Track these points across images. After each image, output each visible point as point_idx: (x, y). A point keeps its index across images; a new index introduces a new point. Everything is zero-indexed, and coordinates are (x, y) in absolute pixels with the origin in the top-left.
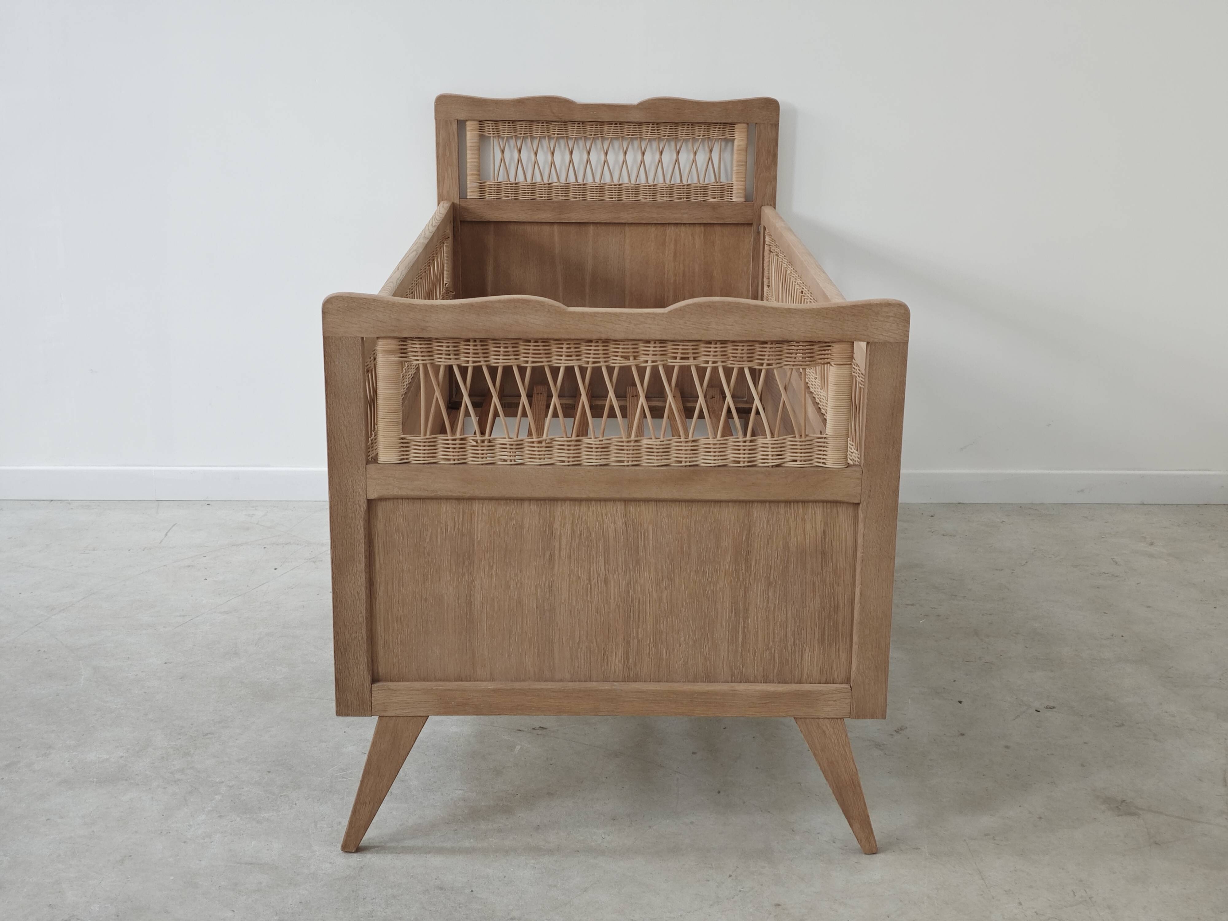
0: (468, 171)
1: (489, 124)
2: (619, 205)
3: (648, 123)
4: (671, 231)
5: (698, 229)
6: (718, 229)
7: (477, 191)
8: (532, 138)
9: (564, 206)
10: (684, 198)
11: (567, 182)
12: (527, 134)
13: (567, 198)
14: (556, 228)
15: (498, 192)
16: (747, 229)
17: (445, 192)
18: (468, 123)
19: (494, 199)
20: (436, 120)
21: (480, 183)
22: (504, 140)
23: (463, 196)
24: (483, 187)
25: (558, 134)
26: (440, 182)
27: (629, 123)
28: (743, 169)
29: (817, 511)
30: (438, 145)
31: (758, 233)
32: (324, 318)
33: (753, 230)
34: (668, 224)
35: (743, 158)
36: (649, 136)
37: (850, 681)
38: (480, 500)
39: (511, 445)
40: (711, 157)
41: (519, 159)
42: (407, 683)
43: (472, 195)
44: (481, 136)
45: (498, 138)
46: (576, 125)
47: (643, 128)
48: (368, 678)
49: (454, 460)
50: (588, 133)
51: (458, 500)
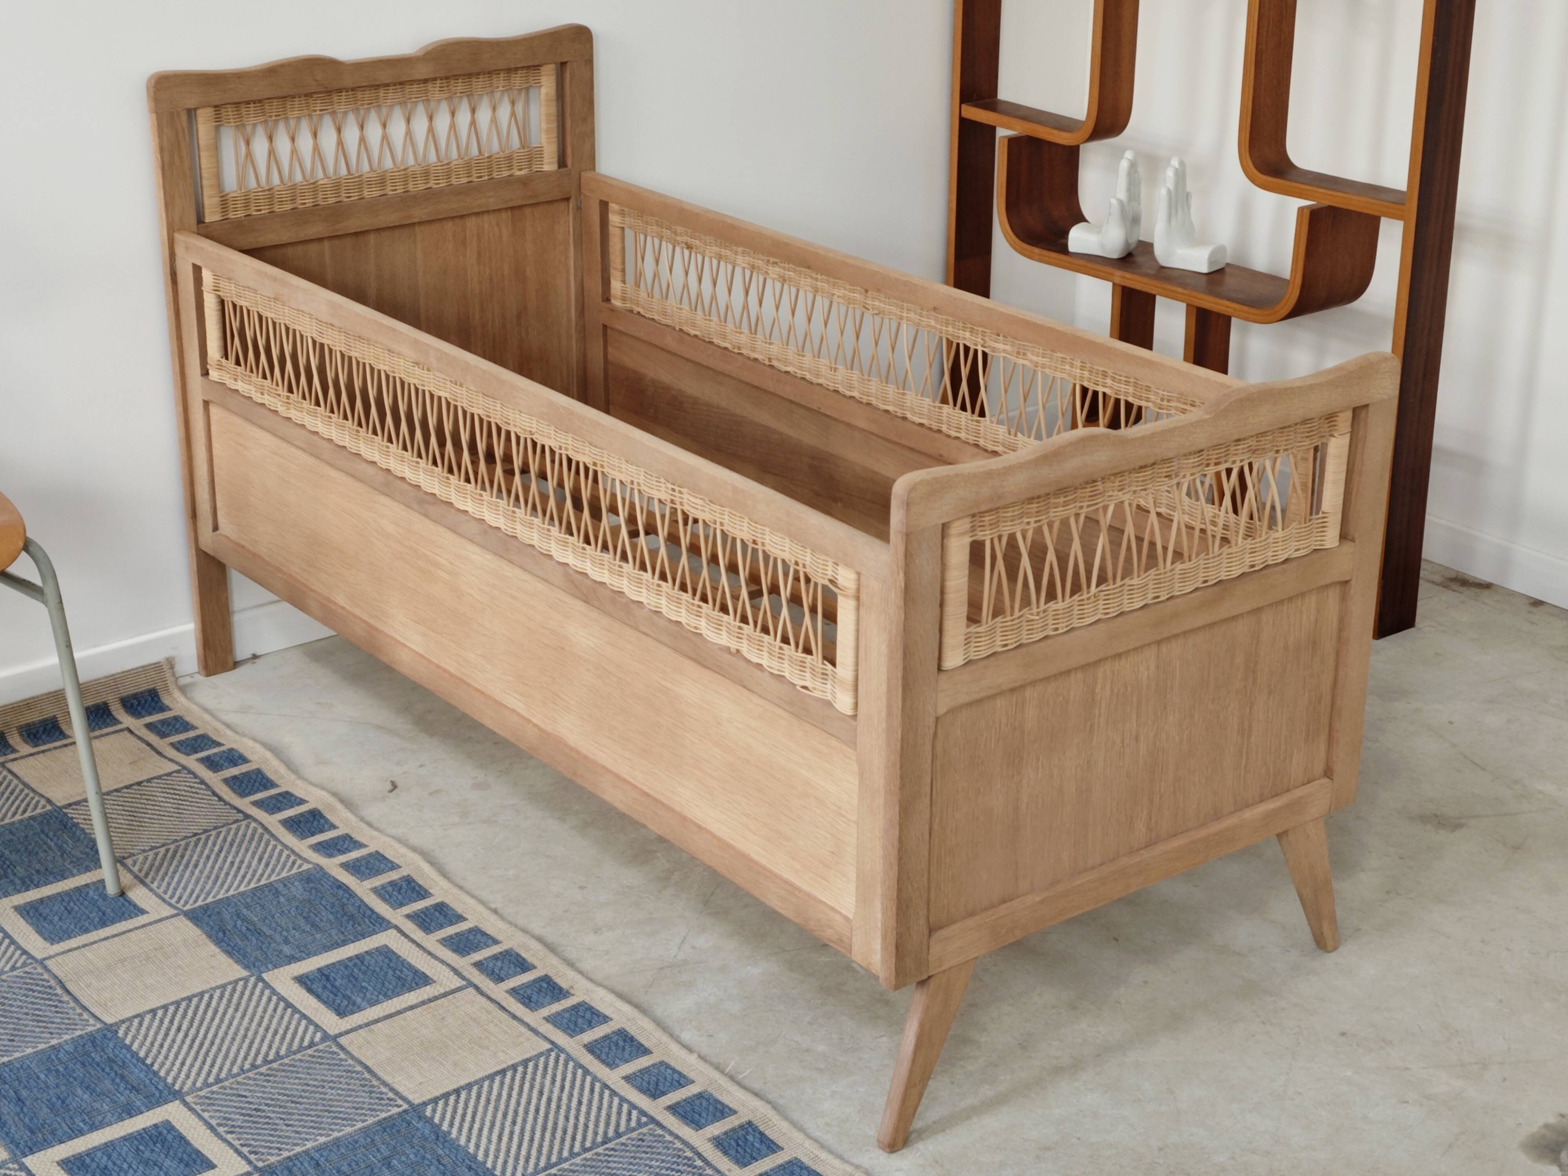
0: (205, 183)
1: (227, 108)
2: (408, 199)
3: (435, 79)
4: (471, 223)
5: (504, 215)
6: (527, 211)
7: (219, 209)
8: (286, 119)
9: (337, 211)
10: (484, 176)
11: (337, 177)
12: (279, 115)
13: (338, 199)
14: (326, 244)
15: (247, 206)
16: (562, 206)
18: (199, 112)
19: (240, 217)
20: (156, 113)
21: (221, 197)
22: (249, 129)
23: (200, 221)
24: (224, 202)
25: (321, 110)
26: (169, 203)
27: (412, 82)
28: (554, 125)
29: (1312, 599)
30: (162, 150)
31: (579, 209)
32: (908, 511)
33: (571, 205)
34: (469, 215)
35: (553, 110)
36: (437, 96)
37: (1328, 773)
38: (1033, 683)
39: (1063, 609)
40: (513, 114)
41: (272, 153)
42: (959, 925)
43: (212, 216)
44: (217, 128)
45: (241, 127)
46: (344, 94)
47: (430, 86)
48: (926, 932)
49: (1012, 644)
50: (360, 103)
51: (1012, 690)
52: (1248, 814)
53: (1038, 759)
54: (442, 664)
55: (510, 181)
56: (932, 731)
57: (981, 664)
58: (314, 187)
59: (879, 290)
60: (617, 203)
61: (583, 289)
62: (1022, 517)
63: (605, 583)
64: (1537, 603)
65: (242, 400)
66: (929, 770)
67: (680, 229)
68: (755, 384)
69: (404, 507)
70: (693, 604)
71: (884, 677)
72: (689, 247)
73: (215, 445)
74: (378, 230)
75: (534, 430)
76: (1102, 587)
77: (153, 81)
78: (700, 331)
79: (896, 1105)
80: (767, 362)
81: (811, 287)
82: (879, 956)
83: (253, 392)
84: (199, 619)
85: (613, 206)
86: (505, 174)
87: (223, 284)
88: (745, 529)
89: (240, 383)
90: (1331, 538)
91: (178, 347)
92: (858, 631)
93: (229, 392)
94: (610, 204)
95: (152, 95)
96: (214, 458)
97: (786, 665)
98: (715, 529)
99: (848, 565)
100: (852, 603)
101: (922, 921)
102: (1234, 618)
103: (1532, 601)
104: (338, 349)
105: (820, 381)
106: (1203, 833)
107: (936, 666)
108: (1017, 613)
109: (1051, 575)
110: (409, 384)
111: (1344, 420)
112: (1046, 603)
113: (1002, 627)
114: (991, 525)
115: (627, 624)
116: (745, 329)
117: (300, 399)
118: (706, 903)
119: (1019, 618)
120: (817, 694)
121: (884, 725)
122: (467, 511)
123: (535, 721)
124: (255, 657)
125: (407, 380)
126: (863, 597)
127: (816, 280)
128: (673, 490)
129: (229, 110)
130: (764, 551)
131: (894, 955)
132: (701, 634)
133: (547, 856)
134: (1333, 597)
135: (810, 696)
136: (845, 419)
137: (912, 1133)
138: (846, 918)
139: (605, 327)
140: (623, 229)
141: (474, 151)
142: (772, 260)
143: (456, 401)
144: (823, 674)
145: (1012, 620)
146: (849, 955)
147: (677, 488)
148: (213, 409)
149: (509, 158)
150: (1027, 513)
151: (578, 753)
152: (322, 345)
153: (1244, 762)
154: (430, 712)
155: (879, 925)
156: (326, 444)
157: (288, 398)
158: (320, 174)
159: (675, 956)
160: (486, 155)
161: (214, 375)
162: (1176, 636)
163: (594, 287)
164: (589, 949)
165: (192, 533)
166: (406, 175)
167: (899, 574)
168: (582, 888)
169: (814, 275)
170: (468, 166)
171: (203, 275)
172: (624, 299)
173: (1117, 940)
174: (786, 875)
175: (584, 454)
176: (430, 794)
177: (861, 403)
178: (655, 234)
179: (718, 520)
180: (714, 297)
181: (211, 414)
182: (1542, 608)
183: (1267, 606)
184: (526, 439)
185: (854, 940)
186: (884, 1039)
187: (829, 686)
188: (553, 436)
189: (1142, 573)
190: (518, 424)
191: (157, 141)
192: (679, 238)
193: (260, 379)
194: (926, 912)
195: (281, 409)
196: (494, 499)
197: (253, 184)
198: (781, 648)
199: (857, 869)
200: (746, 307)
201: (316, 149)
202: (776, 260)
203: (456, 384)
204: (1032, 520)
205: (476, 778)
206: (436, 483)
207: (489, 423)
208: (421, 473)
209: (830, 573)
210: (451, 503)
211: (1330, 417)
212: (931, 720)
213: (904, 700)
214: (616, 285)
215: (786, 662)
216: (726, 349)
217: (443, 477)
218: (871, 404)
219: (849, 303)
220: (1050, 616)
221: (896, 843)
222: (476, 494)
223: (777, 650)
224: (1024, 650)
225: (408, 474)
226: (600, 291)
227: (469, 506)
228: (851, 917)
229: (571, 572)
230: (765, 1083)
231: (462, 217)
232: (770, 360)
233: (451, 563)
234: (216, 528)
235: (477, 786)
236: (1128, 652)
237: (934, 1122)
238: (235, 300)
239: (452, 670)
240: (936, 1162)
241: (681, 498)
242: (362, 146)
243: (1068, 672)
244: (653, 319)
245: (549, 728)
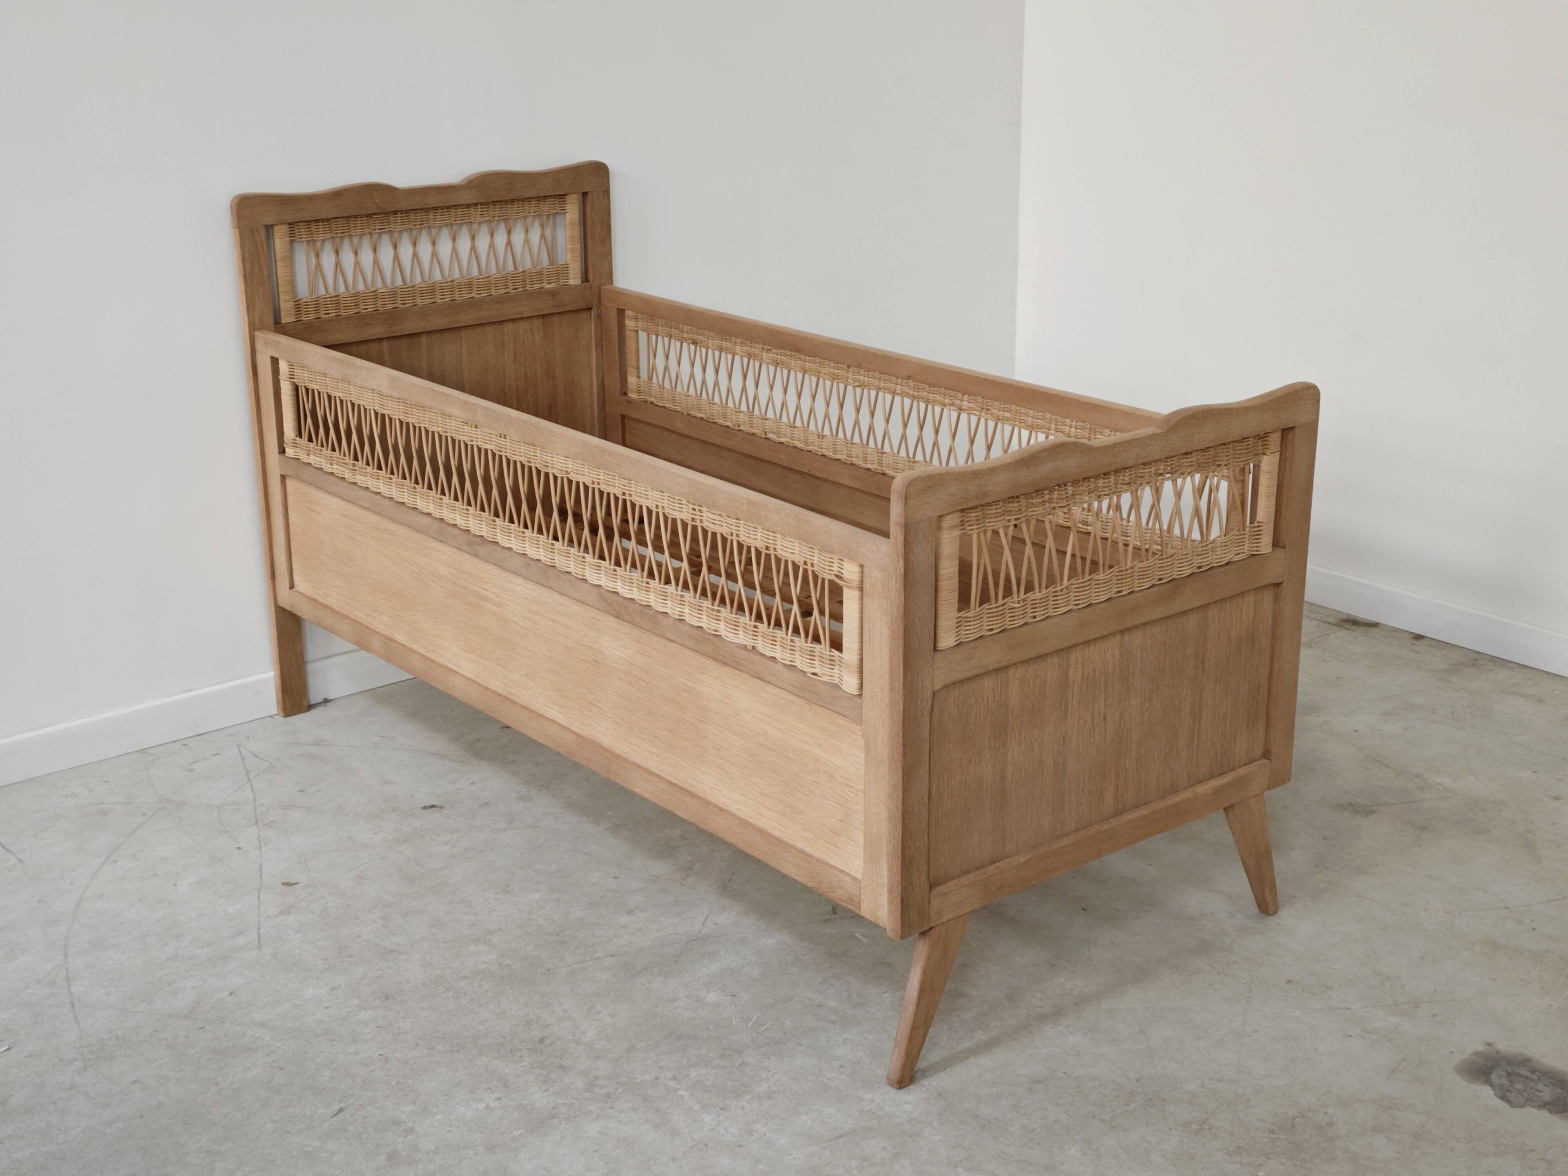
0: (281, 289)
1: (299, 226)
2: (454, 307)
3: (476, 204)
4: (509, 328)
5: (537, 323)
6: (556, 319)
7: (293, 312)
8: (351, 236)
9: (394, 316)
10: (519, 288)
11: (394, 286)
12: (344, 233)
13: (394, 306)
14: (385, 344)
15: (317, 310)
16: (585, 315)
17: (257, 320)
18: (276, 228)
19: (312, 319)
20: (239, 228)
21: (295, 302)
22: (319, 244)
23: (277, 321)
24: (298, 306)
25: (379, 229)
26: (250, 307)
27: (456, 206)
28: (578, 246)
29: (1250, 599)
30: (244, 260)
31: (599, 317)
32: (906, 504)
33: (593, 314)
34: (507, 321)
35: (577, 232)
36: (479, 219)
37: (1266, 754)
38: (1015, 665)
39: (1040, 599)
40: (543, 236)
41: (338, 265)
42: (955, 881)
43: (287, 318)
44: (292, 242)
45: (311, 242)
46: (399, 215)
47: (472, 210)
48: (927, 887)
49: (997, 628)
50: (413, 223)
51: (998, 670)
52: (1200, 789)
53: (1020, 734)
54: (491, 686)
55: (541, 292)
56: (929, 704)
57: (971, 645)
58: (375, 294)
59: (859, 366)
60: (632, 310)
61: (604, 386)
62: (1004, 515)
63: (634, 599)
64: (1418, 637)
65: (314, 470)
66: (928, 739)
67: (685, 328)
68: (753, 455)
69: (455, 550)
70: (713, 610)
71: (886, 656)
72: (695, 343)
73: (292, 514)
74: (429, 333)
75: (569, 470)
76: (1073, 581)
77: (236, 201)
78: (705, 414)
79: (903, 1046)
80: (763, 435)
81: (801, 368)
82: (886, 910)
83: (324, 464)
84: (278, 667)
85: (629, 313)
86: (537, 286)
87: (297, 372)
88: (759, 538)
89: (312, 457)
90: (1265, 545)
91: (259, 430)
92: (862, 618)
93: (303, 466)
94: (626, 311)
95: (235, 212)
96: (290, 524)
97: (797, 656)
98: (732, 541)
99: (852, 559)
100: (856, 594)
101: (923, 877)
102: (1185, 613)
103: (1414, 636)
104: (397, 417)
105: (810, 448)
106: (1163, 804)
107: (932, 647)
108: (1001, 602)
109: (1029, 568)
110: (459, 441)
111: (1275, 439)
112: (1025, 593)
113: (988, 613)
114: (977, 520)
115: (654, 633)
116: (744, 408)
117: (364, 465)
118: (725, 887)
119: (1003, 605)
120: (825, 679)
121: (887, 700)
122: (511, 548)
123: (572, 728)
124: (326, 701)
125: (457, 438)
126: (866, 586)
127: (805, 361)
128: (694, 509)
129: (302, 227)
130: (776, 556)
131: (900, 908)
132: (720, 636)
133: (584, 853)
134: (1268, 595)
135: (818, 680)
136: (831, 479)
137: (917, 1071)
138: (855, 879)
139: (623, 417)
140: (637, 331)
141: (510, 268)
142: (765, 347)
143: (501, 452)
144: (831, 660)
145: (997, 607)
146: (857, 911)
147: (697, 508)
148: (289, 483)
149: (540, 273)
150: (1008, 511)
151: (612, 753)
152: (383, 416)
153: (1195, 742)
154: (478, 740)
155: (886, 881)
156: (387, 502)
157: (354, 465)
158: (379, 284)
159: (700, 931)
160: (521, 270)
161: (290, 452)
162: (1137, 627)
163: (613, 383)
164: (624, 927)
165: (272, 592)
166: (452, 286)
167: (899, 561)
168: (615, 878)
169: (802, 356)
170: (505, 279)
171: (280, 366)
172: (639, 392)
173: (1085, 910)
174: (800, 844)
175: (615, 486)
176: (481, 806)
177: (846, 464)
178: (664, 334)
179: (735, 532)
180: (716, 384)
181: (287, 487)
182: (1423, 641)
183: (1212, 603)
184: (562, 478)
185: (863, 897)
186: (888, 995)
187: (836, 671)
188: (586, 473)
189: (1107, 569)
190: (555, 466)
191: (240, 252)
192: (685, 335)
193: (329, 452)
194: (926, 868)
195: (348, 475)
196: (535, 535)
197: (322, 292)
198: (792, 641)
199: (865, 833)
200: (744, 389)
201: (376, 263)
202: (769, 348)
203: (500, 437)
204: (1012, 518)
205: (520, 792)
206: (484, 526)
207: (530, 468)
208: (471, 519)
209: (835, 569)
210: (497, 543)
211: (1263, 437)
212: (928, 695)
213: (905, 677)
214: (632, 380)
215: (797, 653)
216: (728, 427)
217: (490, 520)
218: (854, 464)
219: (834, 379)
220: (1029, 605)
221: (900, 805)
222: (519, 532)
223: (789, 643)
224: (1008, 633)
225: (460, 521)
226: (619, 387)
227: (514, 543)
228: (859, 877)
229: (603, 591)
230: (785, 1033)
231: (500, 322)
232: (766, 433)
233: (498, 596)
234: (292, 586)
235: (521, 798)
236: (1095, 640)
237: (936, 1062)
238: (307, 384)
239: (499, 690)
240: (940, 1095)
241: (700, 516)
242: (415, 261)
243: (1045, 656)
244: (664, 407)
245: (586, 733)
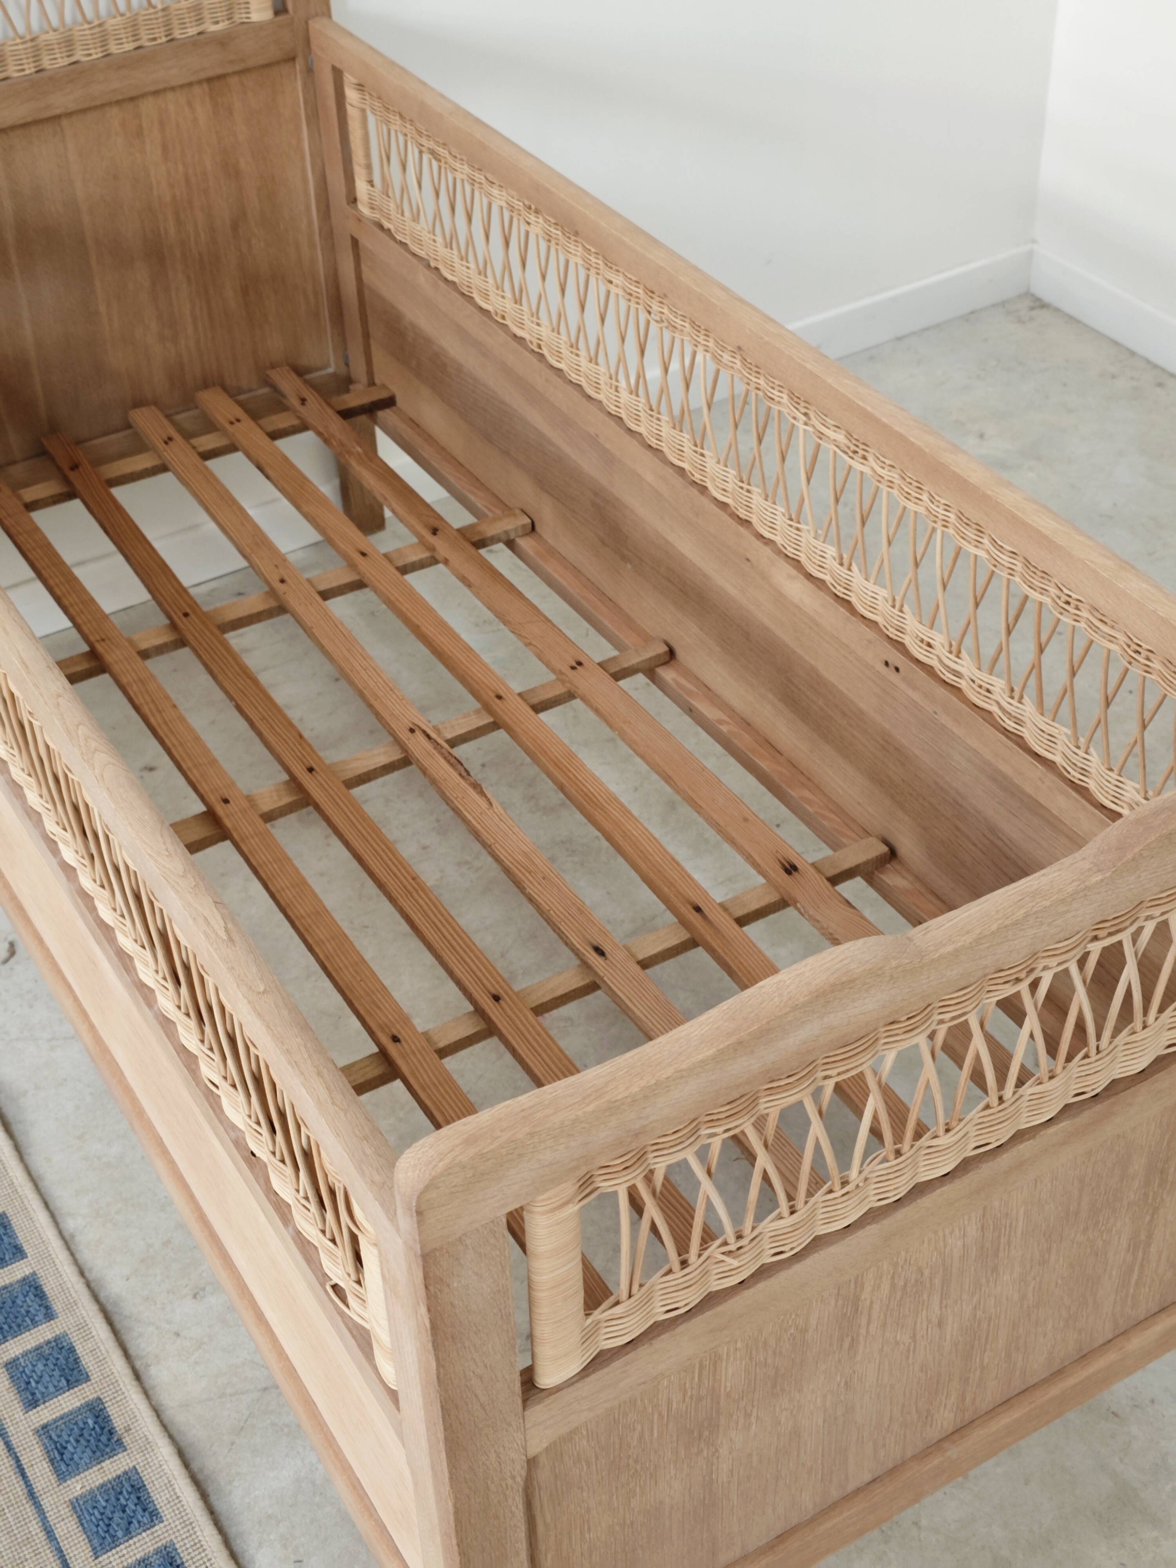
2: (43, 81)
5: (197, 90)
6: (231, 82)
10: (160, 37)
16: (283, 70)
31: (309, 71)
32: (420, 1223)
33: (298, 67)
34: (142, 96)
39: (793, 1223)
53: (748, 1416)
55: (201, 41)
56: (521, 1479)
60: (353, 75)
72: (438, 159)
76: (873, 1168)
78: (458, 278)
80: (535, 347)
81: (582, 260)
85: (348, 78)
86: (192, 31)
94: (345, 74)
100: (375, 1254)
105: (599, 397)
107: (523, 1392)
108: (694, 1263)
112: (755, 1227)
113: (662, 1291)
116: (508, 293)
119: (699, 1266)
120: (353, 1315)
139: (355, 242)
140: (362, 111)
142: (532, 206)
144: (358, 1294)
145: (684, 1275)
149: (197, 8)
160: (160, 7)
163: (336, 183)
169: (584, 245)
172: (371, 207)
177: (649, 445)
178: (399, 129)
180: (470, 239)
192: (425, 142)
200: (507, 265)
202: (537, 209)
204: (720, 1130)
212: (517, 1469)
216: (488, 312)
218: (661, 452)
219: (631, 301)
220: (765, 1241)
223: (302, 1205)
226: (344, 189)
231: (131, 100)
232: (539, 345)
244: (405, 245)
